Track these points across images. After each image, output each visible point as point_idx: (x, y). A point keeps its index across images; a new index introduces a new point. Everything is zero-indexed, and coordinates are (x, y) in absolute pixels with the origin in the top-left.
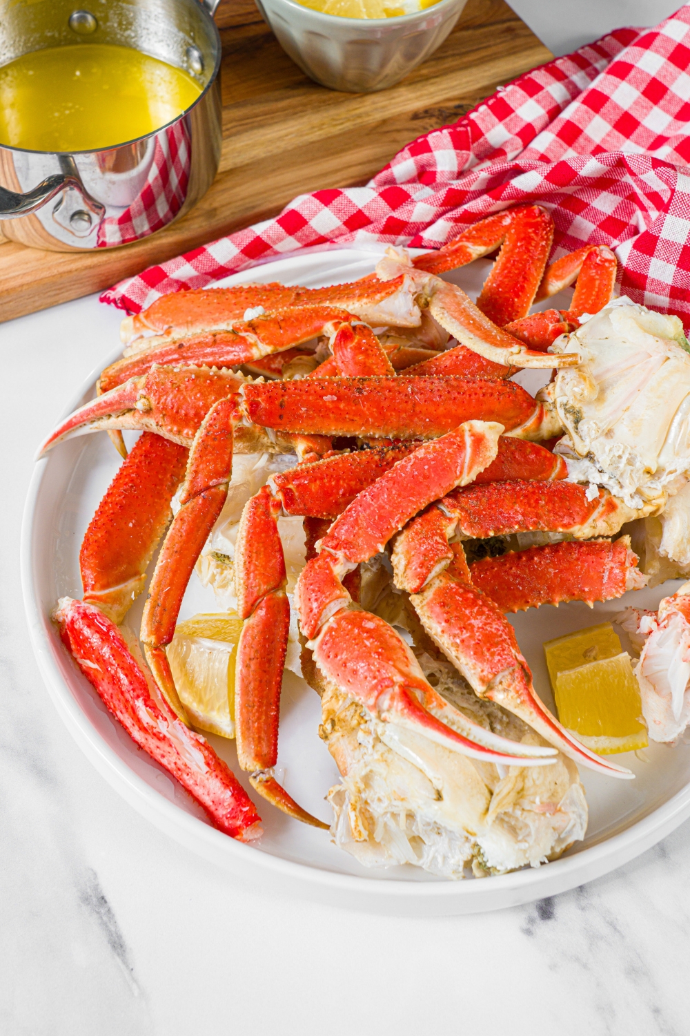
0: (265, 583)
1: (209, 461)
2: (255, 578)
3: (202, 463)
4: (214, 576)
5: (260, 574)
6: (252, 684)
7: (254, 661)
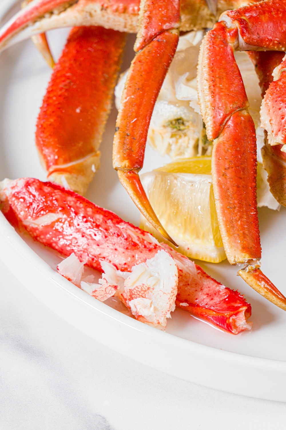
0: (230, 102)
1: (160, 7)
2: (220, 99)
3: (155, 8)
4: (170, 145)
5: (225, 95)
6: (231, 189)
7: (230, 170)
